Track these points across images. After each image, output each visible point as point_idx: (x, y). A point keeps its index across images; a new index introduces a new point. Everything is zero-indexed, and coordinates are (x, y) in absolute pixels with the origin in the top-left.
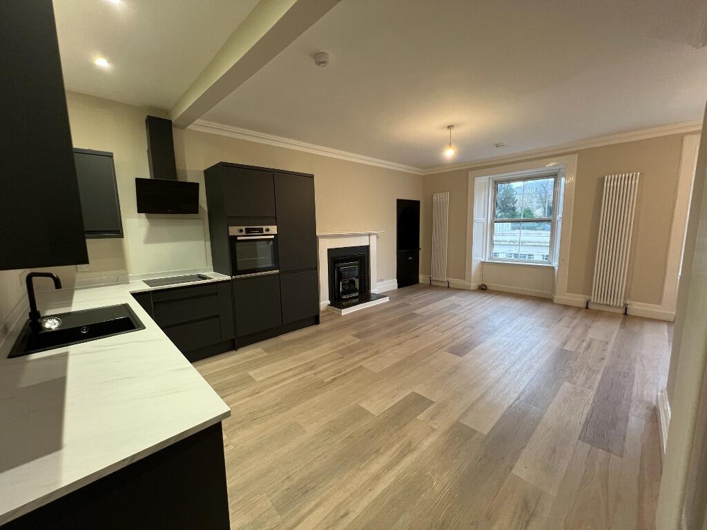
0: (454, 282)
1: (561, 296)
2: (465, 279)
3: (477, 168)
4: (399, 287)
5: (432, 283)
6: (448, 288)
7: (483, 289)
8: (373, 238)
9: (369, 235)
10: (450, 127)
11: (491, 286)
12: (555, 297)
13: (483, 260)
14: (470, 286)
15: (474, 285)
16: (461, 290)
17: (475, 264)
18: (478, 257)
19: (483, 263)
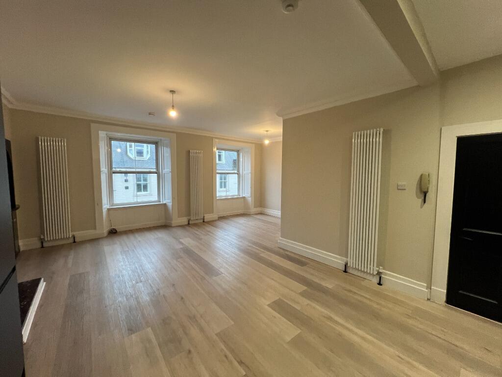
0: (81, 235)
2: (96, 228)
5: (46, 245)
7: (113, 233)
10: (172, 92)
11: (119, 228)
12: (172, 222)
13: (109, 207)
14: (103, 233)
15: (105, 231)
16: (94, 240)
17: (105, 211)
18: (106, 205)
19: (109, 210)
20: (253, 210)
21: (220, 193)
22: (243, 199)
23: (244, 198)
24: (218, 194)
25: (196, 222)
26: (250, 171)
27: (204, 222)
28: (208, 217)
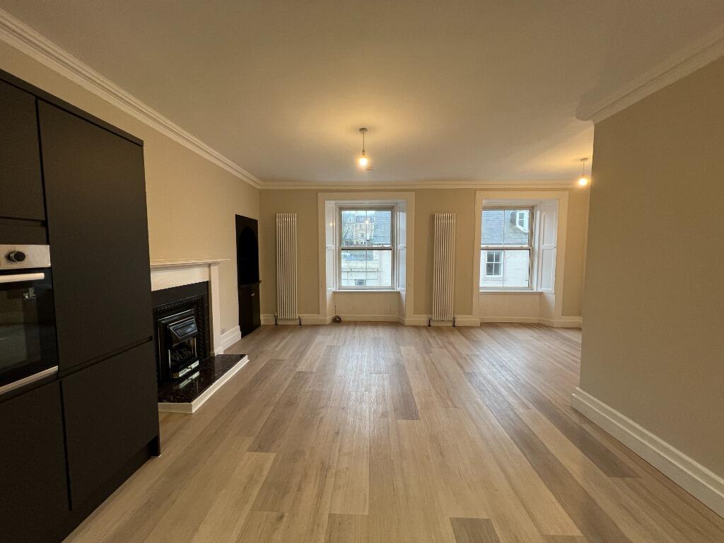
0: (307, 318)
1: (410, 318)
2: (319, 313)
3: (326, 191)
4: (243, 336)
5: (280, 323)
6: (300, 325)
7: (337, 321)
8: (214, 269)
9: (209, 265)
10: (363, 130)
11: (344, 317)
12: (406, 319)
13: (334, 290)
14: (326, 320)
15: (329, 319)
16: (316, 326)
17: (329, 295)
18: (331, 287)
19: (335, 293)
20: (558, 319)
21: (486, 282)
22: (537, 297)
23: (541, 294)
24: (481, 285)
25: (440, 324)
26: (554, 244)
27: (454, 326)
28: (462, 320)
